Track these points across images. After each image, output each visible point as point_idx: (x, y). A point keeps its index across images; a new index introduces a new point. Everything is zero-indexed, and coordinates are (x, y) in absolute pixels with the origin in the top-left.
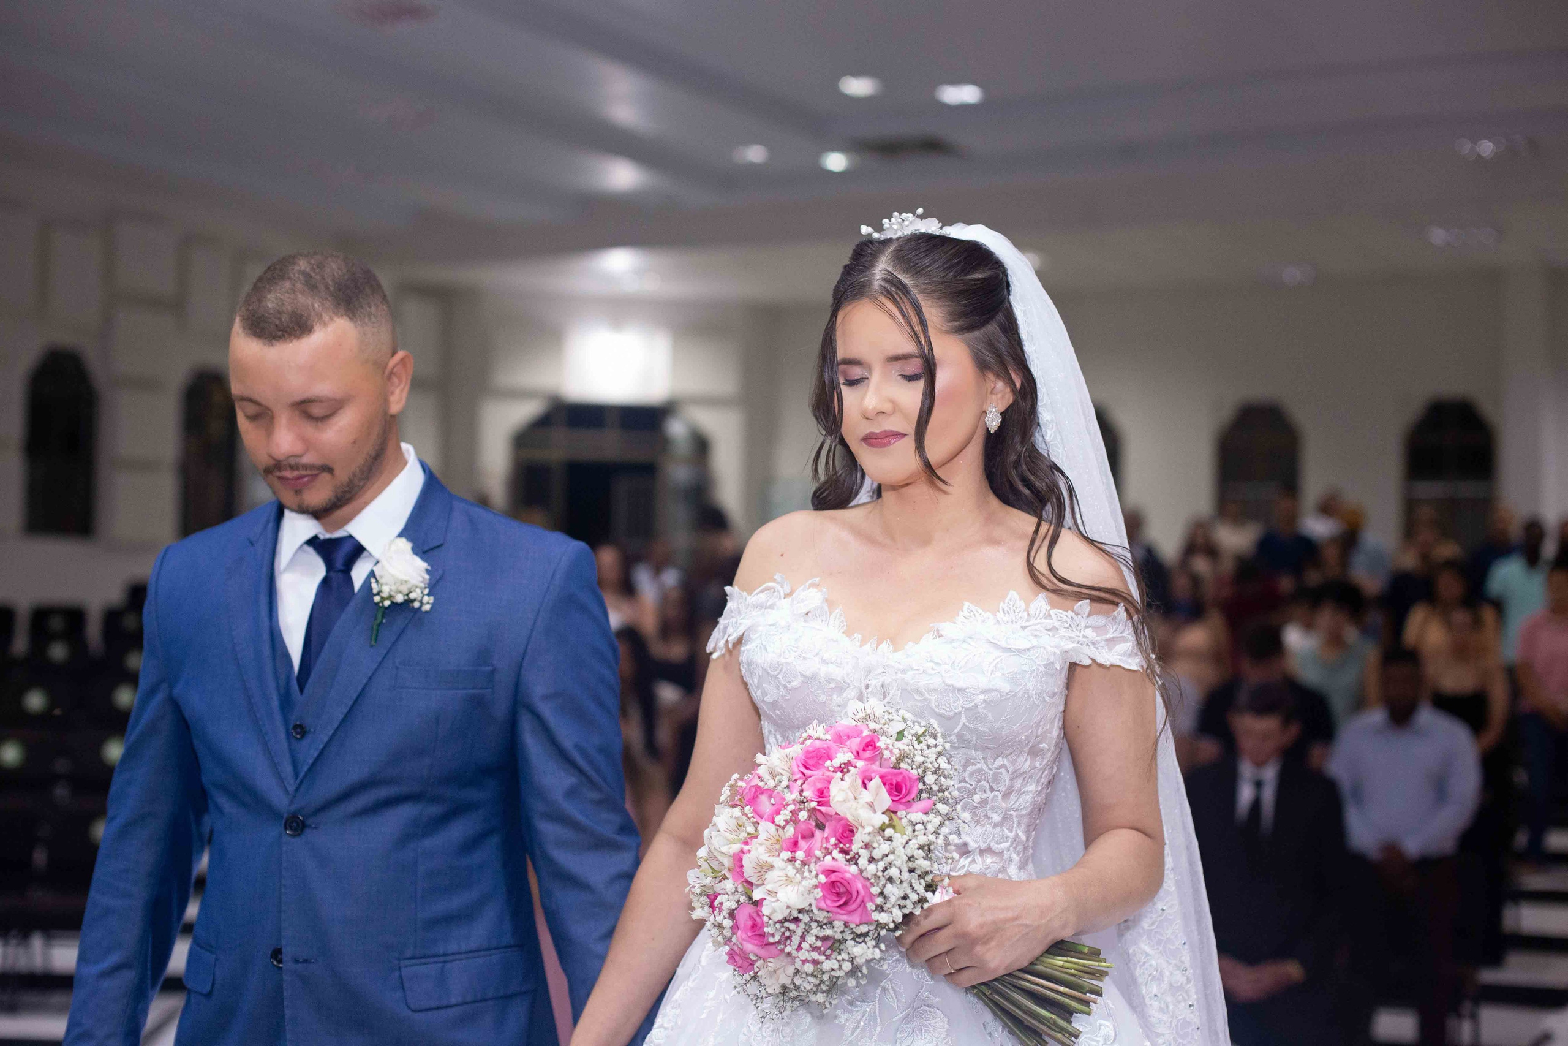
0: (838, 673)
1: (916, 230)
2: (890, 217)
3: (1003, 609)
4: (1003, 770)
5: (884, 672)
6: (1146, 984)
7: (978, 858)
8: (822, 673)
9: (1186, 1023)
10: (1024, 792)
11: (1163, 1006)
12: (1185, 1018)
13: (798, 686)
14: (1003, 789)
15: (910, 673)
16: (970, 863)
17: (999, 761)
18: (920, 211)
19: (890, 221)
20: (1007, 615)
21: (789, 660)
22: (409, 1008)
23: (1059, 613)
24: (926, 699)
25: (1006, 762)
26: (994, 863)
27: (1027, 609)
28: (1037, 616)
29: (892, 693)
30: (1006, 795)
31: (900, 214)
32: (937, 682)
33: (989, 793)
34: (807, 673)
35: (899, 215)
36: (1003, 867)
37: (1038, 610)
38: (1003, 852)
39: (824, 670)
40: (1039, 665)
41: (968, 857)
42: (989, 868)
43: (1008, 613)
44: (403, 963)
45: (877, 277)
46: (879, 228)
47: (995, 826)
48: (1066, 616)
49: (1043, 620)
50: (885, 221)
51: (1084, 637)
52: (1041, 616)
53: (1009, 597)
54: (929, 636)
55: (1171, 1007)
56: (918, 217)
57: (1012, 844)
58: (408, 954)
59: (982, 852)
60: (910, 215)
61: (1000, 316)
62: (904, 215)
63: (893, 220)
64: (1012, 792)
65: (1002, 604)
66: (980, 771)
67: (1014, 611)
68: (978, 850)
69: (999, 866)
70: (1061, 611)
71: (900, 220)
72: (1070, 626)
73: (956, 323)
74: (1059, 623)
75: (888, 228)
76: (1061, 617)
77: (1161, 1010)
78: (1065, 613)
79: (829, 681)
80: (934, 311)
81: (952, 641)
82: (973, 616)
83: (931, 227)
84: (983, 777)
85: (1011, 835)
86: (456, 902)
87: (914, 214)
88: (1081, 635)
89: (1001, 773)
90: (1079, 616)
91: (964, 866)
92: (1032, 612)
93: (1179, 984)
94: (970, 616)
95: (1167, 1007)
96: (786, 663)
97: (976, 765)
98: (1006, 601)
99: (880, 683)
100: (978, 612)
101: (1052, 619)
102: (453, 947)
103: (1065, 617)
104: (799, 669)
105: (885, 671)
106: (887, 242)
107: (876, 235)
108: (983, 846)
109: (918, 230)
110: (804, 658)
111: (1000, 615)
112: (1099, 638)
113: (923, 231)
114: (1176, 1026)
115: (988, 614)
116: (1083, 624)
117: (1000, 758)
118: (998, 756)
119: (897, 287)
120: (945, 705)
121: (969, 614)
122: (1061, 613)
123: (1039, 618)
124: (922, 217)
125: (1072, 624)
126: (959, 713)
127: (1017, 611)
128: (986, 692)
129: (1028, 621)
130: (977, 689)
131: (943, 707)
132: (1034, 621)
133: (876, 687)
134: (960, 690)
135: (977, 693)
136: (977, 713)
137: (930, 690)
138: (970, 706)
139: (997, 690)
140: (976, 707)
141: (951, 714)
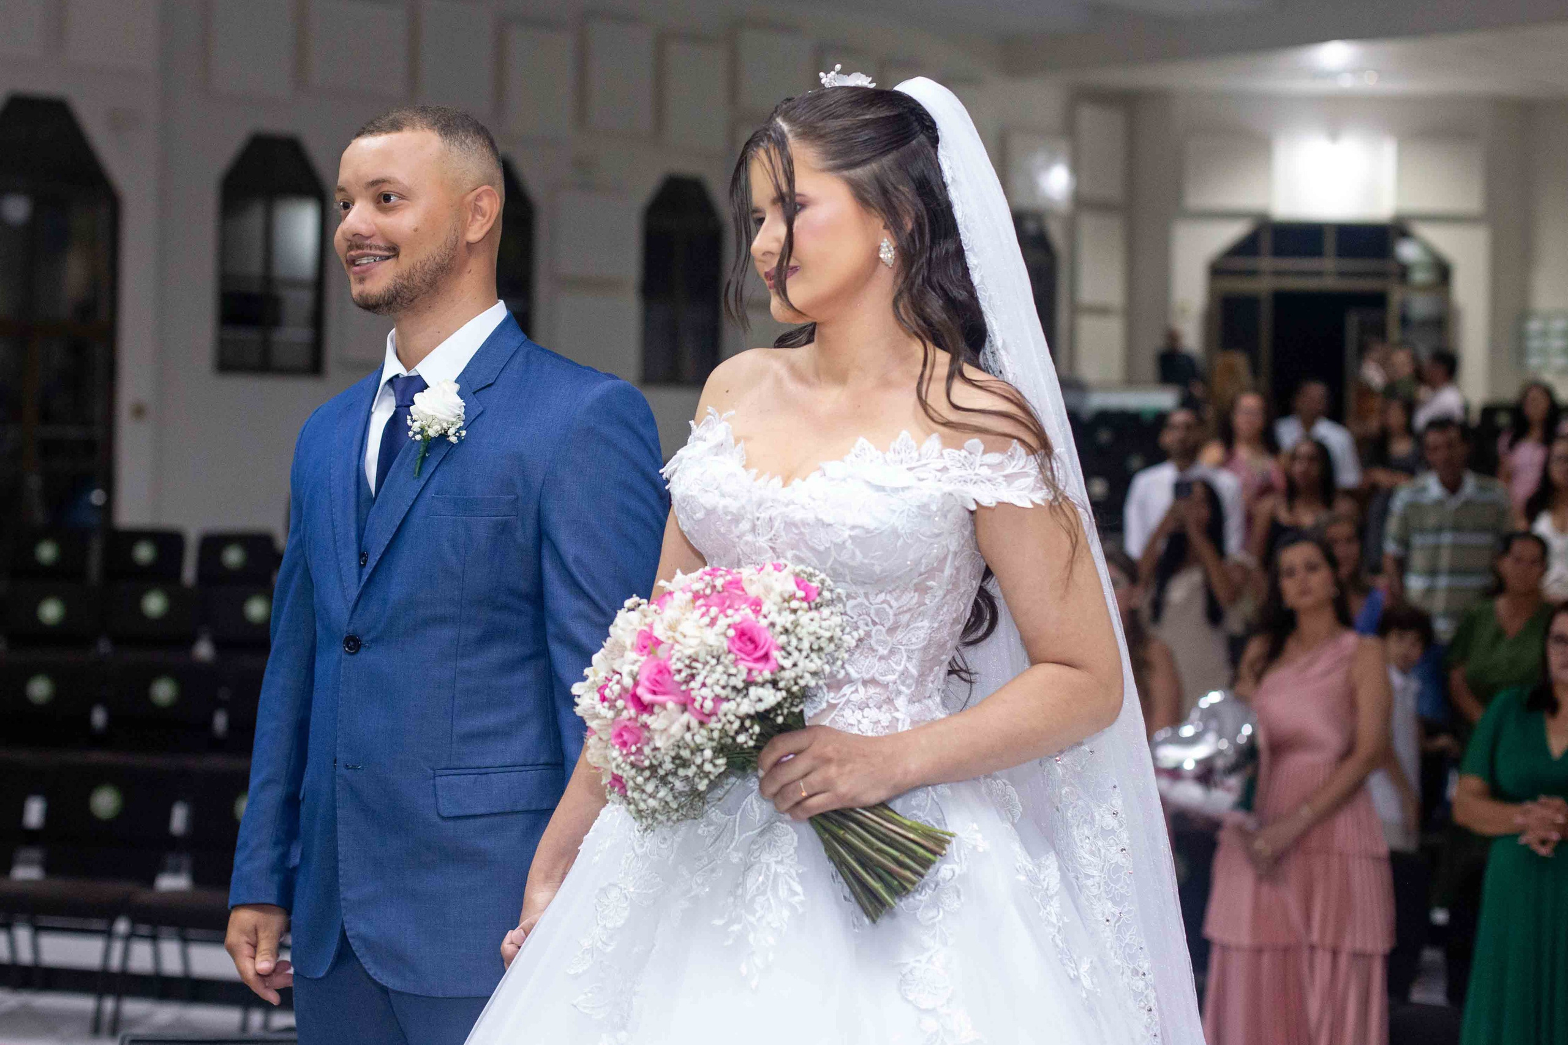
0: (734, 506)
3: (894, 449)
4: (885, 606)
5: (772, 505)
6: (1078, 826)
7: (861, 689)
8: (720, 506)
9: (1118, 868)
10: (914, 628)
11: (1093, 849)
12: (1117, 862)
13: (702, 517)
14: (888, 625)
15: (792, 507)
16: (852, 693)
17: (882, 597)
20: (897, 454)
21: (693, 493)
22: (439, 814)
23: (952, 452)
24: (801, 533)
25: (889, 598)
26: (877, 693)
27: (918, 448)
28: (928, 455)
29: (776, 525)
30: (891, 630)
32: (810, 517)
33: (872, 626)
34: (708, 506)
36: (888, 698)
37: (931, 450)
38: (888, 684)
39: (722, 503)
40: (911, 505)
41: (851, 686)
42: (871, 698)
43: (899, 453)
44: (439, 772)
47: (881, 658)
48: (959, 454)
49: (934, 460)
51: (976, 474)
52: (933, 455)
53: (901, 436)
54: (817, 474)
55: (1103, 851)
56: (838, 71)
57: (899, 677)
58: (443, 765)
59: (865, 683)
64: (899, 626)
65: (893, 443)
66: (861, 604)
67: (905, 450)
68: (861, 680)
69: (884, 697)
70: (954, 450)
72: (963, 465)
74: (952, 463)
76: (953, 456)
77: (1092, 853)
78: (958, 452)
79: (726, 514)
81: (833, 479)
82: (863, 455)
84: (864, 611)
85: (900, 668)
86: (491, 720)
88: (973, 473)
89: (884, 609)
90: (973, 456)
91: (845, 695)
92: (923, 451)
93: (1111, 828)
94: (860, 454)
95: (1099, 850)
96: (691, 496)
97: (855, 599)
98: (898, 440)
99: (768, 517)
100: (869, 449)
101: (944, 458)
102: (489, 761)
103: (957, 456)
104: (702, 501)
108: (867, 677)
111: (890, 455)
112: (995, 475)
114: (1109, 869)
115: (879, 453)
116: (978, 463)
117: (884, 594)
118: (881, 592)
120: (817, 539)
121: (859, 452)
122: (954, 453)
123: (929, 457)
125: (965, 463)
126: (829, 548)
127: (908, 451)
128: (853, 528)
129: (918, 460)
130: (844, 525)
131: (816, 541)
132: (924, 461)
133: (764, 519)
134: (829, 525)
135: (844, 528)
136: (845, 548)
137: (805, 524)
138: (839, 541)
139: (862, 527)
140: (844, 542)
141: (822, 548)
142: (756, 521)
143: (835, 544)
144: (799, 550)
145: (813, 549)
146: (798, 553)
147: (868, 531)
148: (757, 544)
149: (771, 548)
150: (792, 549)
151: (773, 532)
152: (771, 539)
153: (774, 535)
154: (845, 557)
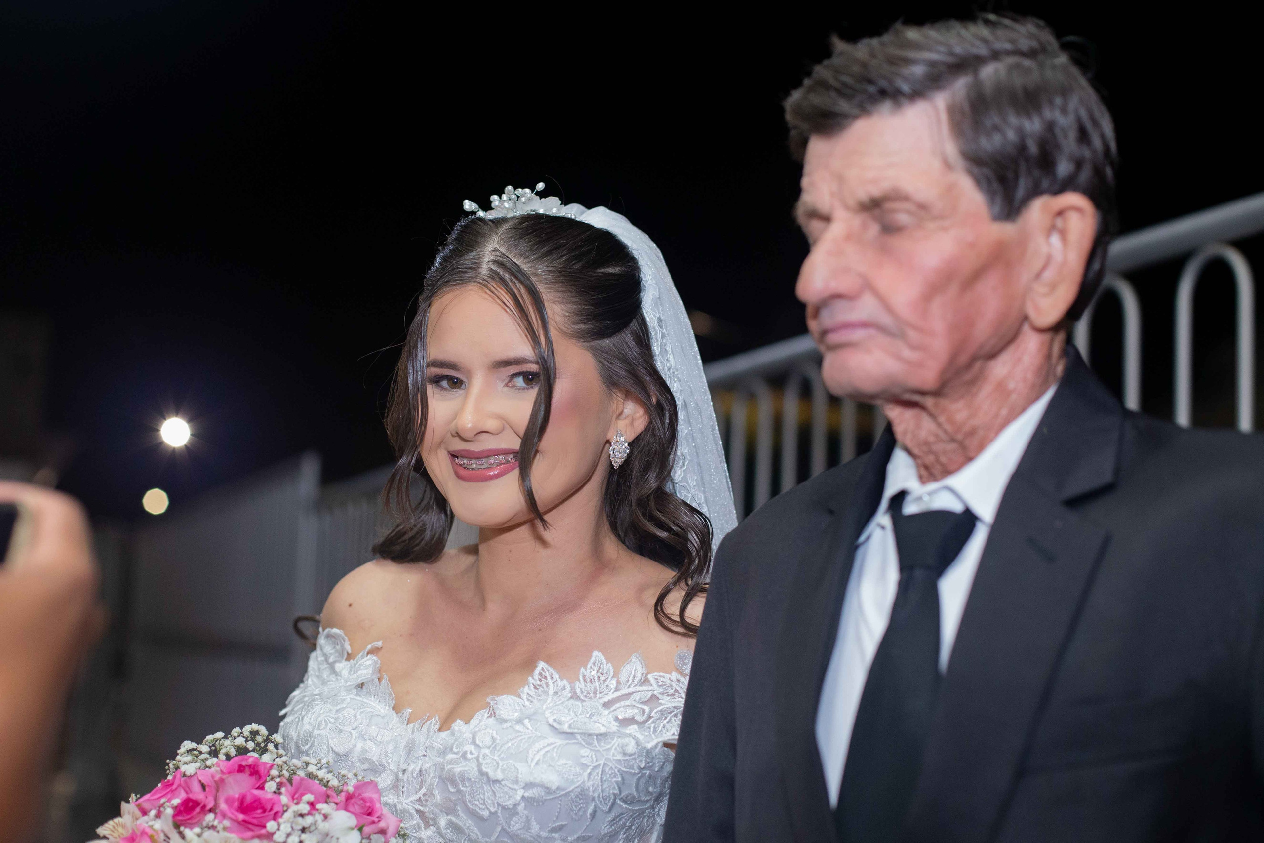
1: (532, 211)
2: (500, 193)
3: (584, 676)
5: (424, 755)
15: (449, 757)
18: (540, 186)
19: (500, 198)
20: (589, 684)
23: (660, 676)
24: (459, 791)
27: (616, 675)
28: (629, 683)
29: (428, 781)
31: (515, 188)
32: (473, 771)
35: (513, 190)
37: (632, 676)
43: (591, 681)
45: (486, 260)
46: (486, 206)
48: (670, 679)
49: (639, 688)
50: (495, 198)
52: (636, 682)
53: (593, 659)
56: (538, 193)
60: (527, 190)
61: (634, 325)
62: (520, 191)
63: (504, 197)
65: (582, 669)
67: (599, 677)
70: (662, 674)
71: (514, 196)
72: (677, 691)
73: (583, 326)
74: (661, 690)
75: (497, 206)
76: (662, 681)
78: (668, 676)
80: (557, 308)
82: (544, 686)
83: (552, 207)
87: (533, 189)
92: (623, 678)
94: (540, 686)
98: (589, 666)
99: (418, 769)
100: (552, 678)
101: (651, 686)
103: (668, 681)
105: (425, 753)
106: (497, 222)
107: (481, 214)
109: (534, 211)
110: (341, 731)
111: (579, 686)
113: (541, 211)
115: (565, 682)
119: (512, 274)
120: (479, 800)
121: (539, 683)
122: (663, 677)
123: (633, 685)
124: (542, 194)
125: (679, 689)
126: (496, 812)
127: (602, 678)
128: (528, 786)
129: (616, 690)
130: (517, 782)
131: (477, 803)
132: (625, 691)
133: (412, 773)
134: (497, 781)
135: (516, 787)
136: (517, 814)
137: (463, 778)
138: (509, 803)
139: (542, 786)
140: (515, 806)
141: (486, 814)
142: (401, 775)
143: (504, 808)
144: (457, 816)
145: (473, 814)
146: (454, 819)
147: (548, 790)
148: (399, 807)
149: (418, 811)
150: (447, 814)
151: (424, 790)
152: (419, 800)
153: (424, 794)
154: (516, 825)
